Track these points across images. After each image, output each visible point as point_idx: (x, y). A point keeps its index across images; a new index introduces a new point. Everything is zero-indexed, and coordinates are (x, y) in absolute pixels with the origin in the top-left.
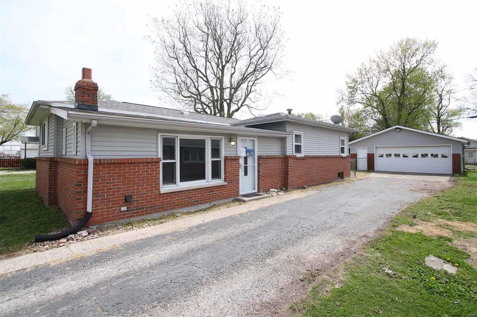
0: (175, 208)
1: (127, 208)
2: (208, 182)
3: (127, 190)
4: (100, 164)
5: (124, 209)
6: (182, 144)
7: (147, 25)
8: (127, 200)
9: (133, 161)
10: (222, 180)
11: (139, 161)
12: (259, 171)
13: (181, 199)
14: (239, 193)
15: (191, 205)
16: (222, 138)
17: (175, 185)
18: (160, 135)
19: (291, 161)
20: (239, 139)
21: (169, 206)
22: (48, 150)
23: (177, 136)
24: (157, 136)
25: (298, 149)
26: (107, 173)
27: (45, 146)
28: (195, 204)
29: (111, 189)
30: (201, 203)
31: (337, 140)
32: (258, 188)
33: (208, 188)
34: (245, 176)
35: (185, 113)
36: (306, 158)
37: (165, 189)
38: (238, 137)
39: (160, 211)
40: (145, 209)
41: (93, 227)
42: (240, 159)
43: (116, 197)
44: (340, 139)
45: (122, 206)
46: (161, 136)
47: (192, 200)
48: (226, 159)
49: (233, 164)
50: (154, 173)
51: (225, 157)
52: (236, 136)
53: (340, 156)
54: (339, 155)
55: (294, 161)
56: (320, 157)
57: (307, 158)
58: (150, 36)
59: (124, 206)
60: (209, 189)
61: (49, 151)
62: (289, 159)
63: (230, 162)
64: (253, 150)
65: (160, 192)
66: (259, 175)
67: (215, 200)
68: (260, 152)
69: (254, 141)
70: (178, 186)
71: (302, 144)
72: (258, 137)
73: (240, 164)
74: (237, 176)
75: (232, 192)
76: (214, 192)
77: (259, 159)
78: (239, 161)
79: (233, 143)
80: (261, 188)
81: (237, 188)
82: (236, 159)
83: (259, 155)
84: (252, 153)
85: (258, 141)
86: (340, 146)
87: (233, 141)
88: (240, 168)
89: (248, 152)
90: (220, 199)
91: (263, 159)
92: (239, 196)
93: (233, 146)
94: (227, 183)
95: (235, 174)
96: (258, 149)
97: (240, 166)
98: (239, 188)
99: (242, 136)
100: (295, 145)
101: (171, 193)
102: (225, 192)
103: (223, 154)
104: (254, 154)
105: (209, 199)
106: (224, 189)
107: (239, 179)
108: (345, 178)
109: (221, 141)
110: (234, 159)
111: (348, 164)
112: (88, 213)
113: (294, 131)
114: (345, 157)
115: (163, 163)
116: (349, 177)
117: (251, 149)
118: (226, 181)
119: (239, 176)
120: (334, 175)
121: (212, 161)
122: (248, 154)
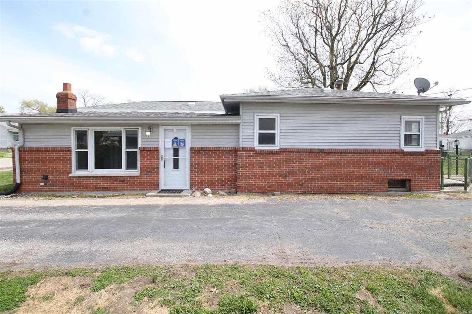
0: (84, 191)
1: (45, 184)
2: (123, 172)
3: (44, 171)
8: (46, 178)
10: (138, 171)
11: (53, 150)
13: (89, 184)
15: (99, 190)
16: (138, 129)
17: (87, 171)
18: (72, 128)
19: (242, 156)
20: (162, 130)
21: (79, 188)
23: (88, 129)
26: (30, 158)
28: (104, 190)
29: (33, 169)
30: (110, 190)
31: (391, 122)
34: (174, 169)
36: (282, 151)
38: (160, 126)
39: (70, 191)
40: (58, 187)
42: (160, 151)
43: (37, 175)
44: (404, 120)
45: (41, 182)
46: (74, 129)
47: (101, 186)
48: (143, 150)
49: (148, 155)
50: (65, 159)
51: (139, 148)
52: (158, 125)
53: (401, 150)
54: (398, 148)
55: (252, 156)
59: (43, 183)
60: (119, 178)
62: (242, 152)
63: (145, 153)
64: (183, 141)
65: (70, 175)
66: (191, 170)
67: (127, 190)
68: (194, 143)
69: (186, 130)
70: (89, 172)
71: (277, 132)
72: (192, 125)
73: (162, 156)
74: (156, 168)
75: (149, 184)
76: (125, 182)
77: (191, 150)
78: (159, 153)
79: (148, 134)
80: (193, 186)
81: (156, 181)
82: (153, 150)
83: (193, 146)
84: (182, 144)
85: (192, 130)
86: (403, 133)
87: (148, 131)
88: (162, 160)
89: (175, 143)
90: (133, 190)
91: (197, 151)
92: (158, 189)
93: (148, 136)
94: (141, 174)
95: (153, 166)
96: (192, 139)
97: (162, 158)
98: (158, 181)
99: (163, 125)
100: (259, 133)
101: (80, 177)
102: (139, 183)
103: (139, 145)
104: (184, 145)
105: (119, 188)
106: (138, 181)
107: (159, 172)
108: (417, 191)
109: (137, 131)
110: (150, 151)
111: (430, 166)
112: (17, 184)
113: (256, 115)
114: (414, 153)
115: (76, 152)
116: (433, 191)
117: (180, 140)
118: (140, 172)
119: (159, 168)
120: (373, 183)
121: (126, 151)
122: (175, 145)
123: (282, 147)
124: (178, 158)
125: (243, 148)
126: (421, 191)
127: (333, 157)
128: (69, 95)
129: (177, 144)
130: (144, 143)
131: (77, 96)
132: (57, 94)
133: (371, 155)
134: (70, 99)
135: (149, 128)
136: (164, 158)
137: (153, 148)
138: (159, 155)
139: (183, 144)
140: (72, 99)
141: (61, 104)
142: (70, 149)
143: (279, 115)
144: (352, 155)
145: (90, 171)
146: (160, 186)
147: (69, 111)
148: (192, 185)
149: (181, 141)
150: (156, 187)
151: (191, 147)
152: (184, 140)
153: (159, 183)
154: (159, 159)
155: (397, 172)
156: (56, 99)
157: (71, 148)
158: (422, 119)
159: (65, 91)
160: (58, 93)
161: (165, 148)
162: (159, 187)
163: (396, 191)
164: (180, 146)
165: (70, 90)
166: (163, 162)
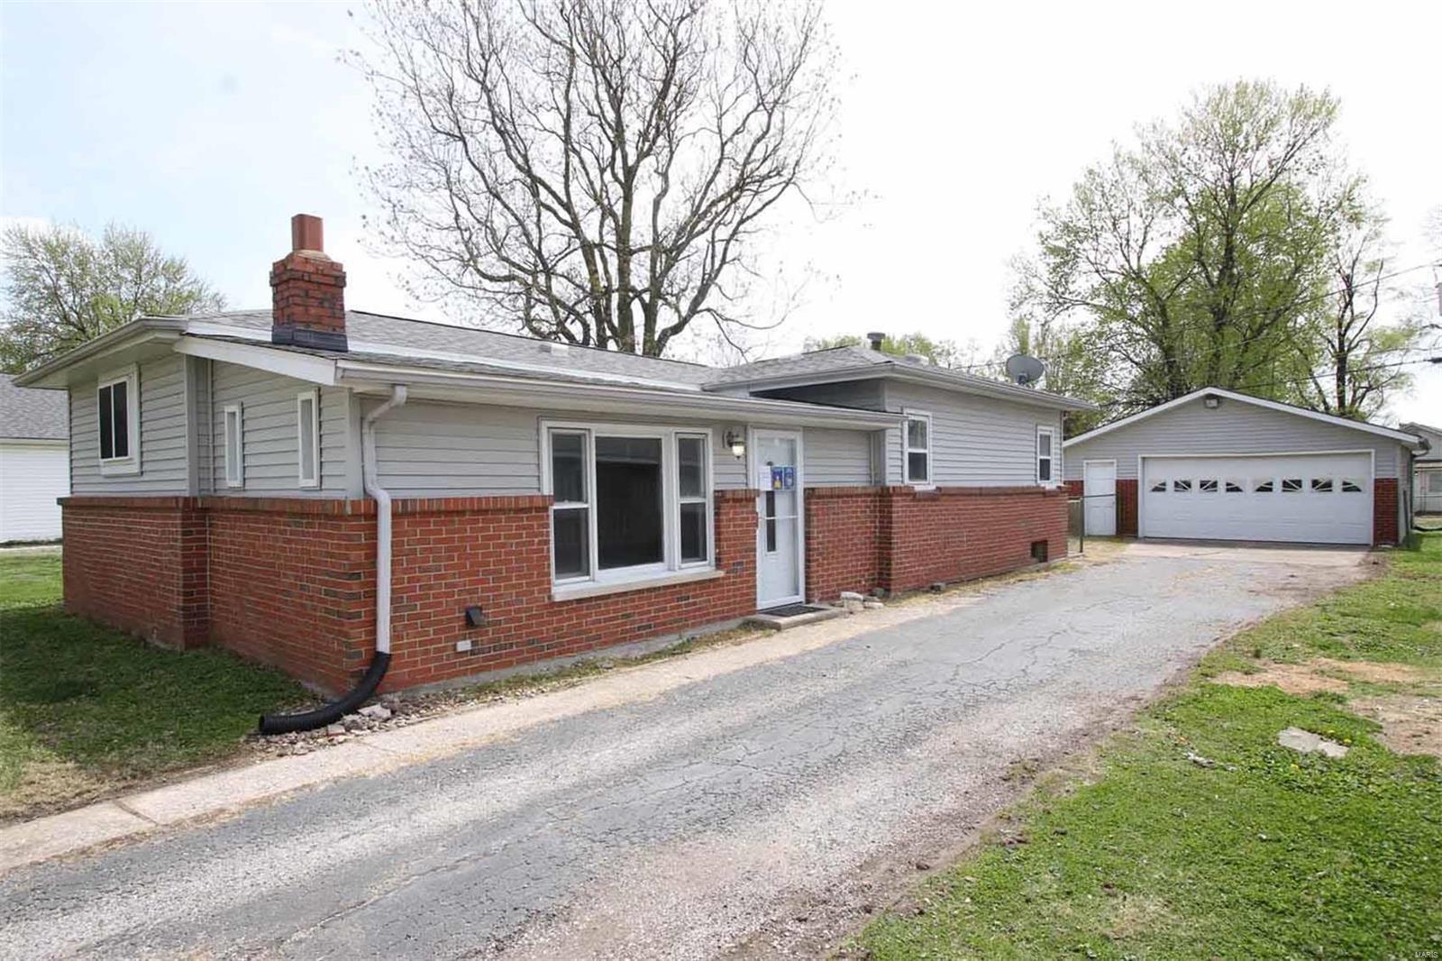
0: (590, 647)
1: (472, 643)
2: (673, 569)
3: (469, 592)
4: (405, 514)
5: (464, 645)
6: (602, 455)
7: (351, 14)
9: (484, 506)
10: (709, 565)
11: (499, 506)
12: (808, 538)
13: (606, 620)
14: (755, 605)
15: (631, 639)
16: (706, 435)
17: (587, 578)
18: (545, 424)
19: (898, 506)
20: (754, 437)
21: (575, 642)
22: (142, 473)
23: (589, 430)
24: (538, 430)
25: (918, 465)
26: (419, 542)
27: (131, 459)
28: (640, 636)
29: (430, 587)
30: (655, 634)
31: (1028, 438)
32: (807, 589)
33: (675, 586)
34: (769, 550)
35: (556, 350)
36: (940, 495)
37: (566, 588)
38: (751, 431)
39: (550, 656)
40: (515, 648)
41: (390, 697)
42: (757, 499)
43: (443, 613)
44: (1039, 433)
45: (457, 638)
46: (549, 428)
47: (633, 622)
48: (720, 497)
49: (738, 513)
50: (536, 540)
51: (715, 491)
52: (745, 426)
53: (1038, 487)
54: (1034, 484)
55: (909, 506)
56: (982, 493)
57: (943, 495)
58: (357, 54)
59: (465, 639)
60: (678, 588)
61: (145, 478)
62: (895, 498)
63: (731, 507)
65: (551, 598)
66: (808, 550)
67: (694, 625)
68: (811, 478)
69: (793, 440)
70: (594, 581)
71: (926, 450)
72: (807, 430)
74: (751, 550)
75: (738, 599)
76: (690, 600)
77: (806, 497)
78: (754, 506)
79: (737, 450)
82: (744, 500)
83: (809, 486)
84: (789, 482)
85: (808, 443)
86: (1039, 457)
87: (737, 443)
89: (776, 478)
90: (705, 622)
92: (756, 612)
93: (738, 457)
94: (723, 573)
95: (745, 544)
98: (754, 587)
99: (760, 426)
100: (909, 454)
101: (579, 601)
102: (718, 598)
103: (711, 485)
104: (793, 484)
105: (674, 621)
106: (717, 592)
107: (756, 562)
108: (1052, 559)
109: (705, 441)
110: (741, 500)
111: (1061, 515)
112: (379, 654)
113: (905, 411)
114: (1051, 492)
115: (555, 511)
116: (1063, 557)
117: (785, 469)
119: (755, 550)
120: (1020, 551)
121: (680, 505)
122: (778, 484)
123: (940, 484)
124: (773, 520)
125: (894, 488)
129: (780, 479)
130: (720, 479)
135: (732, 435)
138: (756, 512)
139: (791, 481)
142: (548, 501)
143: (930, 414)
144: (1005, 499)
146: (757, 600)
149: (788, 471)
150: (752, 606)
151: (807, 489)
152: (792, 469)
153: (756, 593)
154: (755, 524)
155: (1038, 528)
157: (551, 496)
158: (1052, 432)
164: (785, 484)
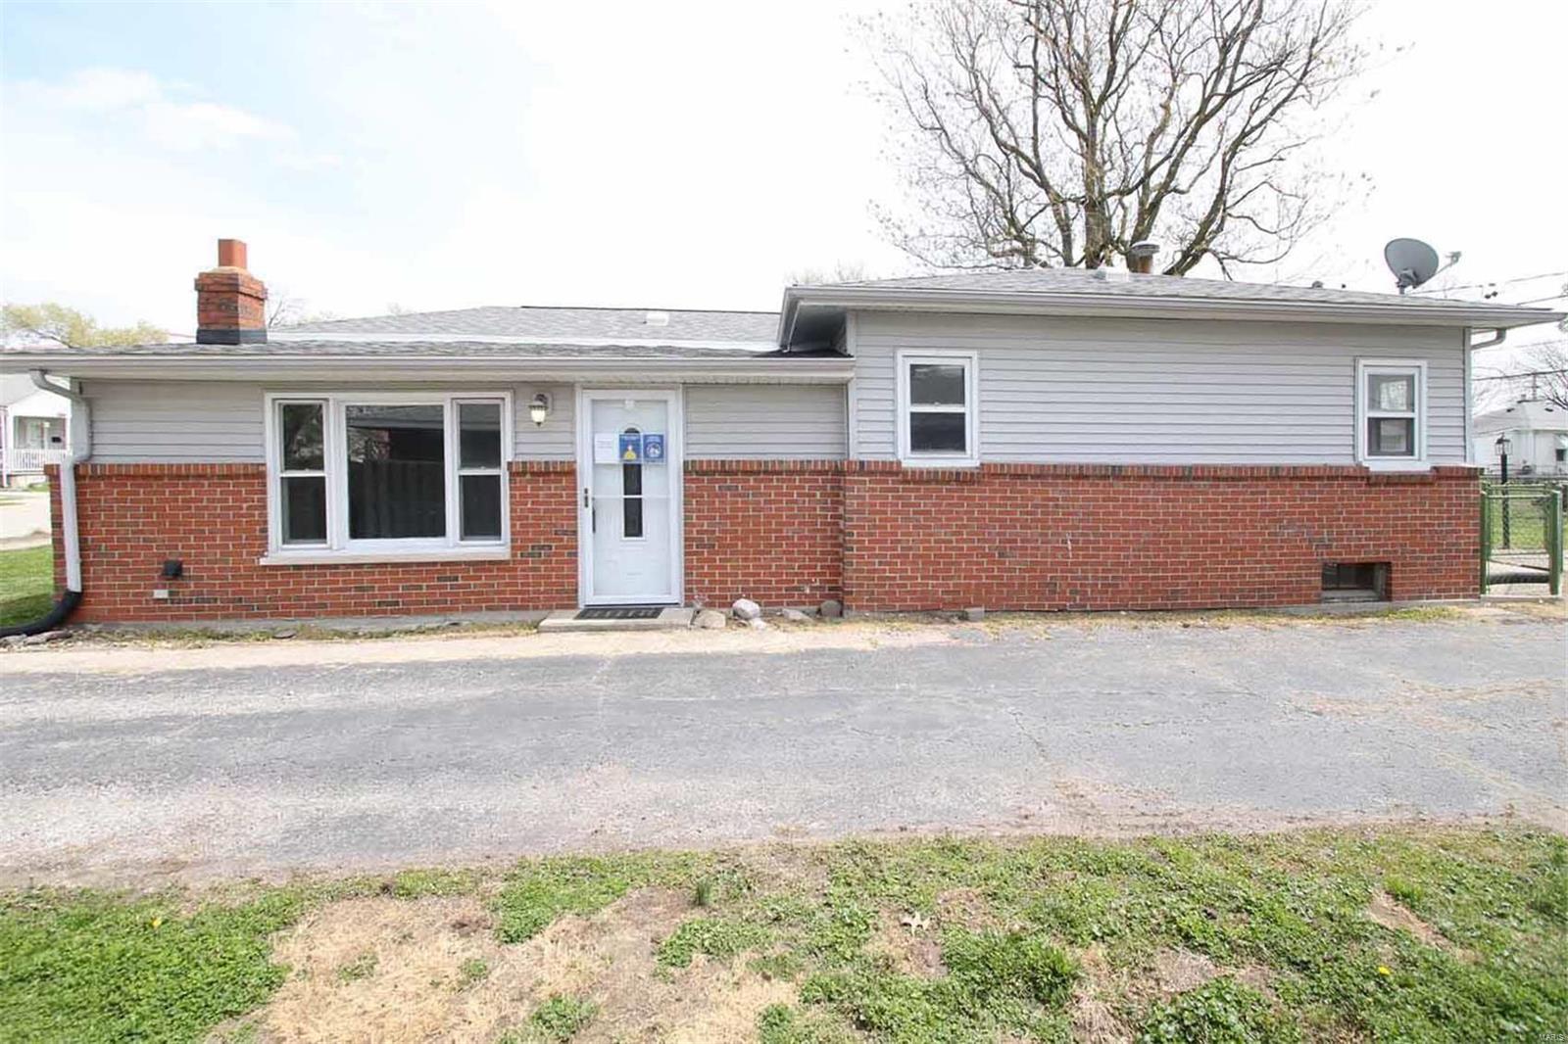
0: (313, 615)
1: (171, 593)
2: (451, 546)
3: (168, 547)
4: (101, 476)
5: (161, 594)
8: (174, 572)
9: (184, 473)
10: (504, 545)
11: (200, 472)
13: (332, 590)
15: (370, 613)
16: (503, 399)
17: (323, 546)
18: (269, 396)
19: (859, 492)
20: (583, 402)
23: (326, 400)
24: (262, 400)
26: (117, 501)
28: (385, 612)
29: (128, 540)
30: (407, 612)
31: (1326, 380)
32: (687, 588)
33: (434, 564)
36: (988, 474)
38: (578, 391)
39: (264, 616)
40: (219, 603)
43: (141, 563)
44: (1364, 372)
45: (156, 587)
46: (274, 400)
47: (375, 596)
48: (518, 472)
49: (541, 489)
50: (245, 506)
51: (508, 463)
52: (569, 387)
53: (1359, 466)
54: (1347, 462)
59: (164, 588)
60: (439, 567)
62: (859, 478)
63: (528, 482)
64: (658, 440)
65: (263, 562)
66: (686, 539)
67: (465, 610)
68: (694, 449)
69: (666, 402)
70: (330, 548)
71: (971, 410)
72: (689, 387)
73: (586, 491)
74: (565, 533)
75: (542, 589)
76: (460, 582)
77: (686, 472)
78: (575, 482)
79: (538, 415)
80: (695, 592)
81: (568, 577)
82: (556, 473)
83: (690, 458)
84: (654, 452)
85: (686, 404)
86: (1365, 414)
87: (539, 407)
88: (587, 506)
89: (630, 448)
90: (489, 609)
91: (705, 473)
92: (575, 607)
93: (539, 424)
94: (514, 555)
95: (555, 525)
96: (687, 434)
97: (586, 498)
98: (575, 577)
100: (913, 415)
101: (298, 567)
102: (508, 585)
103: (507, 454)
104: (661, 456)
105: (436, 602)
106: (503, 577)
107: (576, 548)
108: (1410, 599)
109: (498, 406)
110: (547, 473)
111: (1449, 518)
112: (70, 593)
113: (900, 353)
114: (1400, 476)
115: (282, 478)
116: (1457, 597)
117: (646, 437)
118: (513, 548)
119: (575, 533)
120: (1276, 575)
121: (460, 477)
122: (631, 456)
123: (988, 459)
124: (640, 499)
125: (862, 463)
126: (1420, 598)
127: (1151, 493)
128: (240, 282)
129: (636, 450)
130: (522, 449)
131: (266, 286)
132: (197, 276)
133: (1267, 486)
134: (245, 295)
135: (541, 397)
136: (593, 499)
137: (555, 463)
138: (575, 488)
139: (657, 452)
140: (250, 296)
141: (213, 314)
142: (261, 468)
143: (974, 354)
144: (1211, 486)
145: (335, 548)
146: (580, 594)
147: (241, 339)
148: (691, 590)
149: (651, 439)
150: (569, 599)
151: (686, 463)
152: (661, 437)
153: (577, 584)
154: (575, 503)
155: (1348, 539)
156: (195, 294)
157: (264, 465)
158: (1420, 368)
159: (227, 269)
160: (201, 275)
161: (596, 466)
162: (576, 599)
163: (1346, 600)
164: (646, 456)
165: (244, 265)
166: (589, 510)
